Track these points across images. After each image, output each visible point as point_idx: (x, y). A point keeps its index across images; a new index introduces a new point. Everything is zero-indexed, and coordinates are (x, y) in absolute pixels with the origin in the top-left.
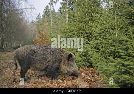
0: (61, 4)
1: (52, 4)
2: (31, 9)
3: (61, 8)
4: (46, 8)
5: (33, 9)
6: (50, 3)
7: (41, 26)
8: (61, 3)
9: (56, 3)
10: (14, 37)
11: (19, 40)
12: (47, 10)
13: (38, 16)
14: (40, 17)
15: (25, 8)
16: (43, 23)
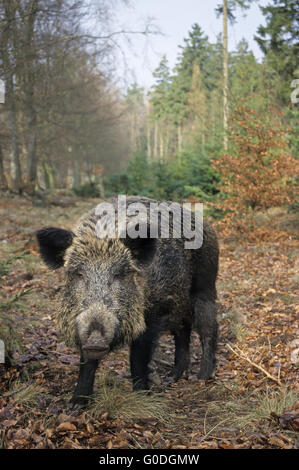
0: (264, 13)
1: (229, 13)
2: (144, 33)
3: (262, 31)
4: (191, 35)
5: (156, 33)
6: (221, 10)
7: (171, 106)
8: (265, 10)
9: (248, 7)
10: (70, 149)
11: (88, 159)
12: (194, 42)
13: (162, 64)
14: (168, 68)
15: (123, 32)
16: (179, 94)
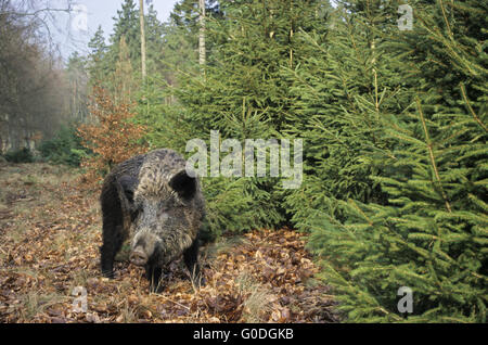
3: (178, 8)
4: (123, 8)
7: (106, 74)
10: (7, 118)
11: (26, 127)
12: (127, 15)
13: (97, 35)
14: (104, 39)
15: (48, 9)
16: (113, 62)
